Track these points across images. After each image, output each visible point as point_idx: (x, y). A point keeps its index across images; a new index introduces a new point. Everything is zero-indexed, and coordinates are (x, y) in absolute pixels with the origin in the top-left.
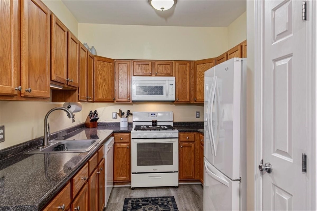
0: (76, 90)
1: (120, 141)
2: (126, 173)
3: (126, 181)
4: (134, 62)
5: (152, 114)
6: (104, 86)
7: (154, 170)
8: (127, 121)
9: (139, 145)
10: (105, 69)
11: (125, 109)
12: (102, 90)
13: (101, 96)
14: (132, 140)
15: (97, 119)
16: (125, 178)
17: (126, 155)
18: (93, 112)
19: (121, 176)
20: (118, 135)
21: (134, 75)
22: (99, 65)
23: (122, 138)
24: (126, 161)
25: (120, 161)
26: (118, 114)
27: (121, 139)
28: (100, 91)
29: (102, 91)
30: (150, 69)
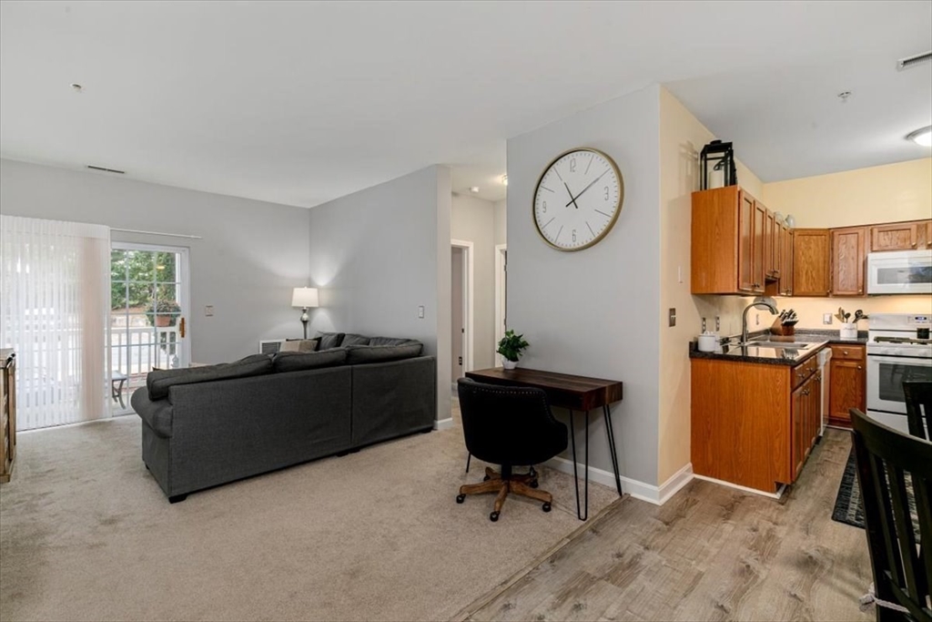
0: (775, 281)
1: (842, 357)
4: (872, 228)
5: (917, 318)
6: (809, 273)
8: (855, 328)
9: (883, 367)
10: (813, 246)
11: (851, 307)
12: (806, 278)
13: (805, 289)
14: (868, 357)
15: (795, 322)
17: (855, 380)
18: (787, 311)
20: (839, 347)
21: (873, 251)
22: (801, 243)
23: (846, 353)
24: (855, 389)
25: (843, 387)
26: (836, 316)
27: (844, 354)
28: (803, 279)
29: (807, 280)
30: (914, 237)
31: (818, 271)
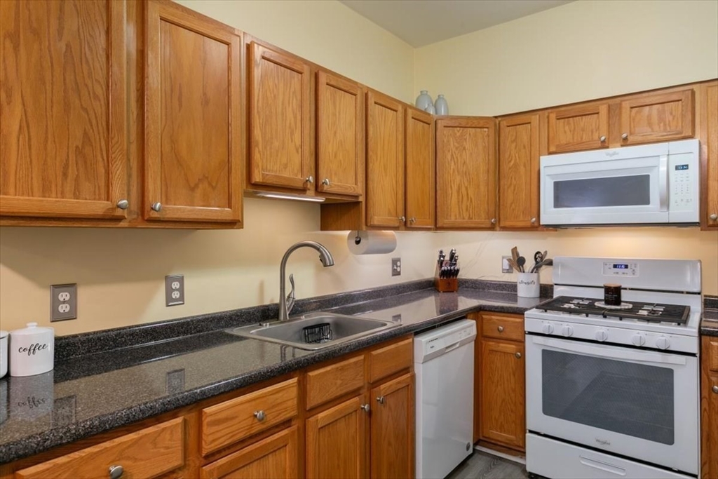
0: (358, 203)
1: (495, 334)
2: (514, 425)
3: (514, 448)
4: (549, 113)
5: (615, 266)
6: (463, 189)
7: (597, 440)
8: (535, 281)
9: (548, 355)
10: (468, 145)
12: (458, 199)
13: (456, 216)
14: (528, 337)
15: (456, 271)
16: (513, 437)
17: (514, 375)
18: (447, 253)
19: (502, 428)
20: (493, 317)
21: (550, 153)
22: (449, 138)
23: (501, 328)
24: (514, 391)
25: (499, 387)
27: (498, 329)
28: (453, 201)
29: (460, 202)
30: (604, 127)
31: (478, 186)
